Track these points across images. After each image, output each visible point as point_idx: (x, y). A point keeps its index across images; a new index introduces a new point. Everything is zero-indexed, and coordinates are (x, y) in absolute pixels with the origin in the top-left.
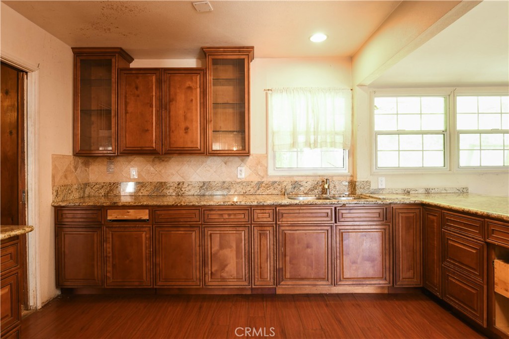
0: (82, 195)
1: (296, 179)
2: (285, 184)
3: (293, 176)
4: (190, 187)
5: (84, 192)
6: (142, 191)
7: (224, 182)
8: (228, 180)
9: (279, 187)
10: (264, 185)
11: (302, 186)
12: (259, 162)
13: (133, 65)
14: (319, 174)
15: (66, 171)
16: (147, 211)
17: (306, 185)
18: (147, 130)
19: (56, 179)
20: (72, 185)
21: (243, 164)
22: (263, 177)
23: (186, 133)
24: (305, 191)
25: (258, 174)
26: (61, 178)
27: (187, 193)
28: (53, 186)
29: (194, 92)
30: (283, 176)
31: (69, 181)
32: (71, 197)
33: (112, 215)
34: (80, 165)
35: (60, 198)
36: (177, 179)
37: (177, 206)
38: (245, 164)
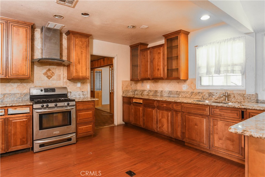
0: (134, 94)
1: (211, 91)
2: (204, 94)
3: (209, 90)
4: (165, 93)
5: (135, 93)
6: (150, 93)
7: (177, 91)
8: (179, 90)
9: (202, 95)
10: (194, 93)
11: (214, 95)
12: (192, 82)
13: (148, 47)
14: (224, 89)
15: (127, 85)
16: (142, 100)
17: (216, 95)
18: (147, 71)
19: (123, 88)
20: (129, 90)
21: (185, 83)
22: (194, 90)
23: (158, 71)
24: (216, 98)
25: (191, 88)
26: (125, 88)
27: (164, 95)
28: (122, 90)
29: (160, 54)
30: (203, 89)
31: (128, 89)
32: (129, 94)
33: (134, 101)
34: (133, 84)
35: (125, 94)
36: (161, 89)
37: (149, 99)
38: (186, 83)
